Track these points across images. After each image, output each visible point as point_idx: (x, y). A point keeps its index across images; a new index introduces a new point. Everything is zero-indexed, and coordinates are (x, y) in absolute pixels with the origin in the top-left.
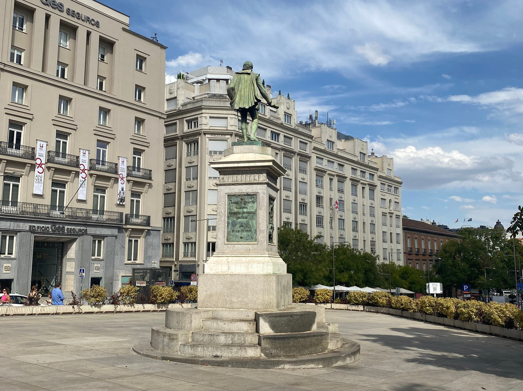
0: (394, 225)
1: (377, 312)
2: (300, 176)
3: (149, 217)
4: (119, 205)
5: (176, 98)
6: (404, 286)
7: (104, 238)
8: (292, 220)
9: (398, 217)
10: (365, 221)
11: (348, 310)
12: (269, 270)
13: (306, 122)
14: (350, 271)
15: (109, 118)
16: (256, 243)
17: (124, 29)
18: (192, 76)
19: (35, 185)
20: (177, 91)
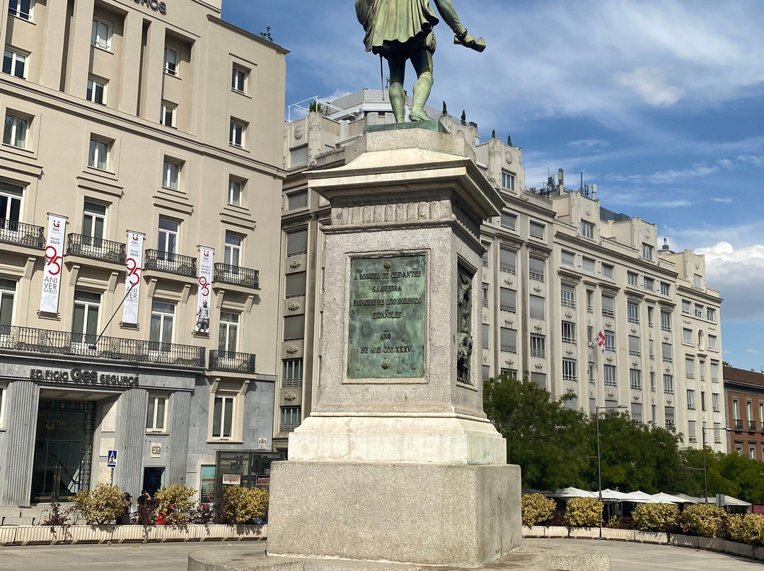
0: (708, 377)
1: (698, 548)
2: (532, 285)
3: (253, 357)
4: (198, 334)
5: (306, 145)
6: (731, 491)
7: (169, 395)
8: (518, 366)
9: (714, 362)
10: (655, 370)
11: (635, 541)
12: (459, 452)
13: (541, 190)
14: (628, 461)
15: (183, 177)
16: (423, 380)
17: (211, 18)
18: (337, 109)
19: (44, 295)
20: (308, 133)
